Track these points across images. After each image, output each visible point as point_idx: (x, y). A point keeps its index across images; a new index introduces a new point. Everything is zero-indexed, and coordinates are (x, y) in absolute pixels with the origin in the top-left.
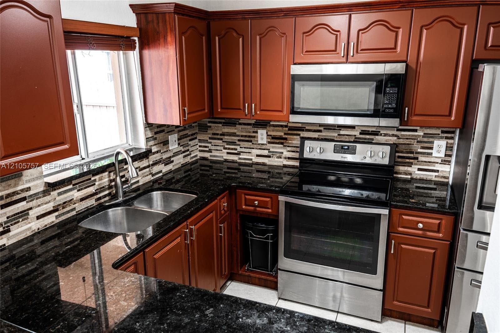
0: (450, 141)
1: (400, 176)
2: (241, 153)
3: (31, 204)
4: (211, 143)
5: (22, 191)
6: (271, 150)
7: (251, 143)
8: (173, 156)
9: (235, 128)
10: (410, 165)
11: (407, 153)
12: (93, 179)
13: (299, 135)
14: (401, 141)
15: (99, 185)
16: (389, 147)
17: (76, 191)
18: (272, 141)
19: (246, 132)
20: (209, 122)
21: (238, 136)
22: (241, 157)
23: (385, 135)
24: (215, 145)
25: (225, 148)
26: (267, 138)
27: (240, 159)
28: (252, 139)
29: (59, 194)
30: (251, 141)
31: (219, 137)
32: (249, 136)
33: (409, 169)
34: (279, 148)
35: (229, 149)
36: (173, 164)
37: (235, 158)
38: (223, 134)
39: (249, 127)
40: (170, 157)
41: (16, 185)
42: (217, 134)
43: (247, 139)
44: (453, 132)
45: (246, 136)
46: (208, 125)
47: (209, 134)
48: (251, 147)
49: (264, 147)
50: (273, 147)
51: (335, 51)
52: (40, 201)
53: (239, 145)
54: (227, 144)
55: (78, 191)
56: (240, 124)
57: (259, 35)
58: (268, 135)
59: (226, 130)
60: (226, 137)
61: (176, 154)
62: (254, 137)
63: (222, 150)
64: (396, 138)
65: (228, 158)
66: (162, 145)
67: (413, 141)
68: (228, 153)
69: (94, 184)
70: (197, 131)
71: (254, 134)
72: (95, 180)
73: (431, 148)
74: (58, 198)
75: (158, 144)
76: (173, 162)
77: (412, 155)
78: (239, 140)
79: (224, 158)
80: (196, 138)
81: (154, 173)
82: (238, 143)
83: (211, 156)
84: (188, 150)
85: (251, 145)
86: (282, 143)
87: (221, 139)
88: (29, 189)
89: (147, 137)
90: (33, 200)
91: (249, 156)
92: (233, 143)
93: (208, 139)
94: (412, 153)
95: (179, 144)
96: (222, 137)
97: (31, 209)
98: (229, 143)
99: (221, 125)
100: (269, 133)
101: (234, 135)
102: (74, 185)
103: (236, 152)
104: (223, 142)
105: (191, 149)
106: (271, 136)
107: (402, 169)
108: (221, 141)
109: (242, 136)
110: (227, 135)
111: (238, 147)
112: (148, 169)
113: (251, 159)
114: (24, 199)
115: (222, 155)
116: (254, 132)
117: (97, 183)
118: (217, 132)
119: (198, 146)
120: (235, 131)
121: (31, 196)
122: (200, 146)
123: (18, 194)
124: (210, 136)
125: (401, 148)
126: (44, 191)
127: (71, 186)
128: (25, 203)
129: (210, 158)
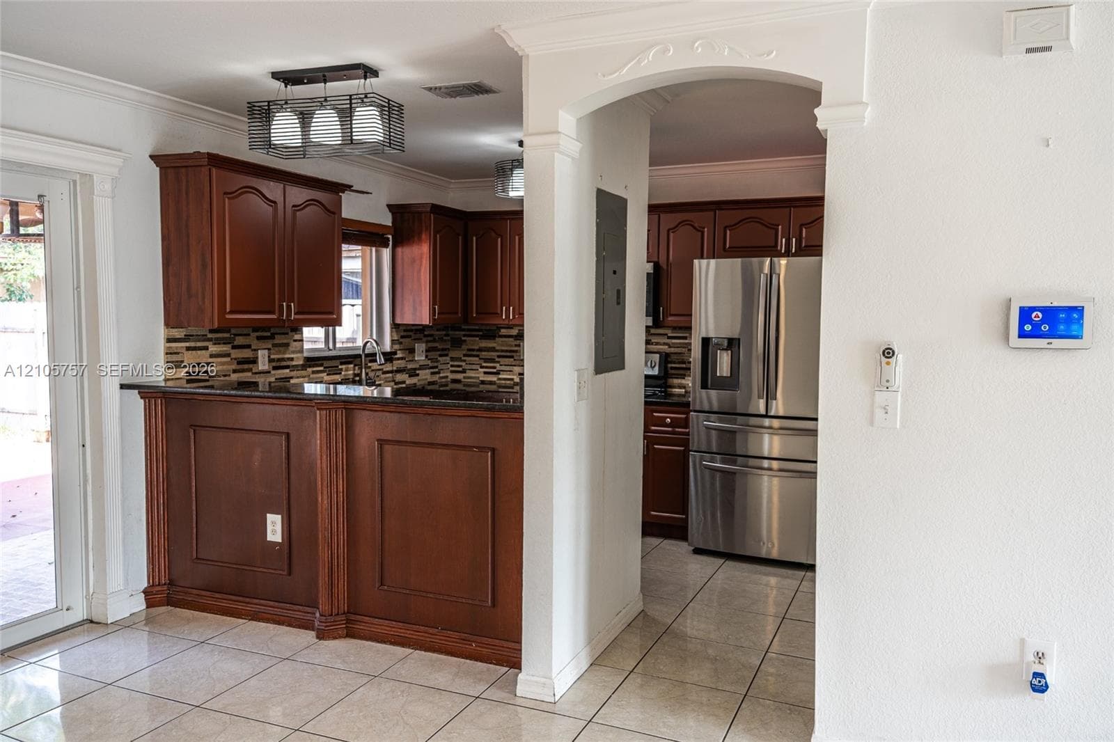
1: (674, 390)
2: (501, 373)
3: (293, 374)
4: (465, 361)
5: (288, 359)
7: (512, 360)
8: (419, 369)
9: (493, 341)
10: (683, 376)
11: (679, 363)
12: (340, 367)
14: (672, 350)
15: (345, 375)
16: (658, 355)
17: (325, 374)
20: (464, 336)
21: (497, 351)
22: (500, 376)
23: (657, 344)
24: (470, 364)
25: (482, 367)
27: (499, 379)
28: (513, 354)
29: (314, 372)
30: (512, 357)
31: (475, 353)
32: (511, 351)
33: (683, 381)
35: (486, 367)
36: (419, 378)
37: (494, 378)
38: (480, 350)
39: (511, 339)
40: (415, 369)
41: (284, 353)
42: (473, 350)
43: (508, 354)
45: (507, 351)
46: (463, 338)
47: (463, 350)
48: (513, 364)
53: (498, 362)
54: (485, 362)
55: (328, 375)
56: (501, 336)
59: (484, 344)
60: (483, 353)
61: (422, 367)
62: (516, 351)
63: (478, 370)
64: (667, 347)
65: (485, 379)
66: (407, 351)
67: (684, 349)
68: (485, 373)
69: (340, 373)
70: (449, 347)
71: (516, 348)
72: (341, 369)
74: (311, 376)
75: (404, 349)
76: (418, 375)
77: (684, 366)
78: (499, 357)
79: (481, 379)
80: (447, 355)
81: (397, 381)
82: (497, 359)
83: (464, 378)
84: (437, 367)
85: (512, 362)
87: (478, 356)
88: (292, 359)
89: (393, 339)
90: (294, 371)
91: (509, 375)
92: (492, 361)
93: (462, 356)
94: (684, 363)
95: (426, 357)
96: (478, 353)
98: (486, 360)
99: (477, 339)
101: (493, 349)
102: (325, 368)
103: (495, 370)
104: (480, 359)
105: (440, 367)
107: (676, 381)
108: (477, 359)
109: (502, 351)
110: (485, 351)
111: (498, 365)
112: (391, 375)
113: (512, 379)
114: (287, 367)
115: (477, 375)
116: (516, 346)
117: (343, 373)
118: (473, 347)
119: (449, 366)
120: (494, 345)
121: (293, 366)
122: (452, 366)
123: (285, 361)
124: (464, 352)
125: (674, 357)
126: (302, 365)
127: (321, 368)
128: (288, 371)
129: (463, 380)
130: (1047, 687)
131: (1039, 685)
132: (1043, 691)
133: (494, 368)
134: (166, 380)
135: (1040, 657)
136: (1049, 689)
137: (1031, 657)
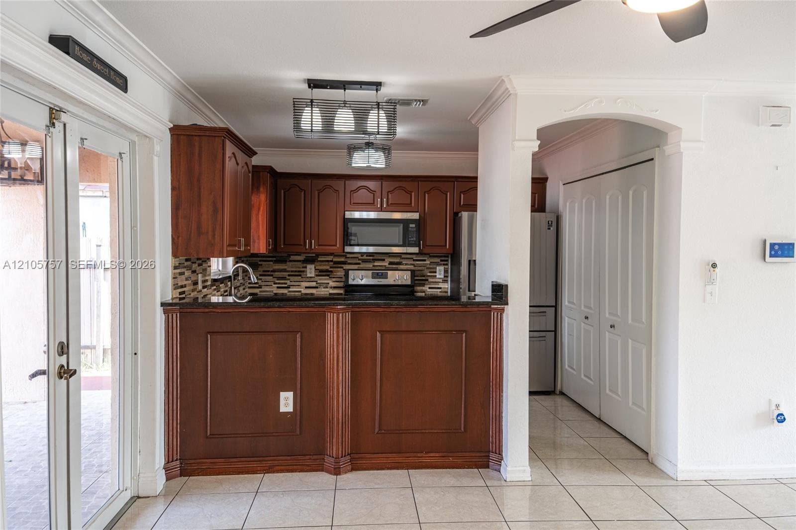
0: (446, 267)
1: (418, 294)
2: (291, 287)
3: (208, 290)
6: (319, 282)
7: (300, 277)
9: (284, 264)
10: (423, 285)
11: (421, 276)
13: (342, 267)
14: (416, 268)
16: (410, 272)
17: (216, 291)
18: (320, 274)
19: (296, 268)
20: (260, 261)
21: (289, 271)
22: (290, 290)
23: (406, 264)
24: (265, 281)
25: (275, 284)
26: (315, 272)
27: (290, 292)
29: (213, 289)
30: (300, 275)
31: (269, 273)
32: (299, 271)
33: (424, 288)
34: (325, 279)
35: (279, 283)
37: (285, 291)
38: (274, 271)
39: (299, 263)
41: (206, 276)
42: (268, 271)
43: (297, 273)
44: (447, 261)
45: (296, 271)
46: (259, 263)
48: (301, 280)
49: (312, 279)
50: (320, 279)
51: (374, 204)
53: (289, 279)
54: (278, 280)
56: (291, 261)
57: (318, 190)
58: (316, 270)
59: (277, 267)
60: (276, 273)
62: (303, 271)
63: (272, 285)
64: (412, 266)
65: (278, 292)
67: (424, 268)
68: (278, 287)
71: (303, 269)
73: (436, 272)
74: (213, 291)
76: (240, 290)
77: (424, 278)
78: (289, 275)
79: (274, 292)
82: (288, 277)
83: (260, 292)
85: (300, 279)
86: (328, 276)
87: (272, 275)
88: (208, 281)
91: (298, 288)
92: (284, 278)
94: (424, 276)
96: (272, 273)
98: (279, 278)
99: (271, 263)
100: (317, 268)
101: (285, 270)
102: (217, 287)
103: (286, 286)
104: (274, 277)
105: (245, 284)
106: (318, 269)
107: (419, 288)
108: (271, 277)
109: (292, 271)
110: (278, 272)
111: (288, 282)
113: (300, 291)
114: (206, 287)
115: (272, 290)
116: (303, 267)
118: (268, 269)
120: (286, 267)
121: (208, 285)
124: (260, 273)
125: (417, 273)
126: (210, 285)
127: (215, 287)
128: (206, 289)
129: (259, 293)
130: (785, 419)
131: (781, 418)
132: (782, 422)
133: (285, 284)
134: (173, 299)
135: (777, 406)
136: (786, 421)
137: (774, 407)
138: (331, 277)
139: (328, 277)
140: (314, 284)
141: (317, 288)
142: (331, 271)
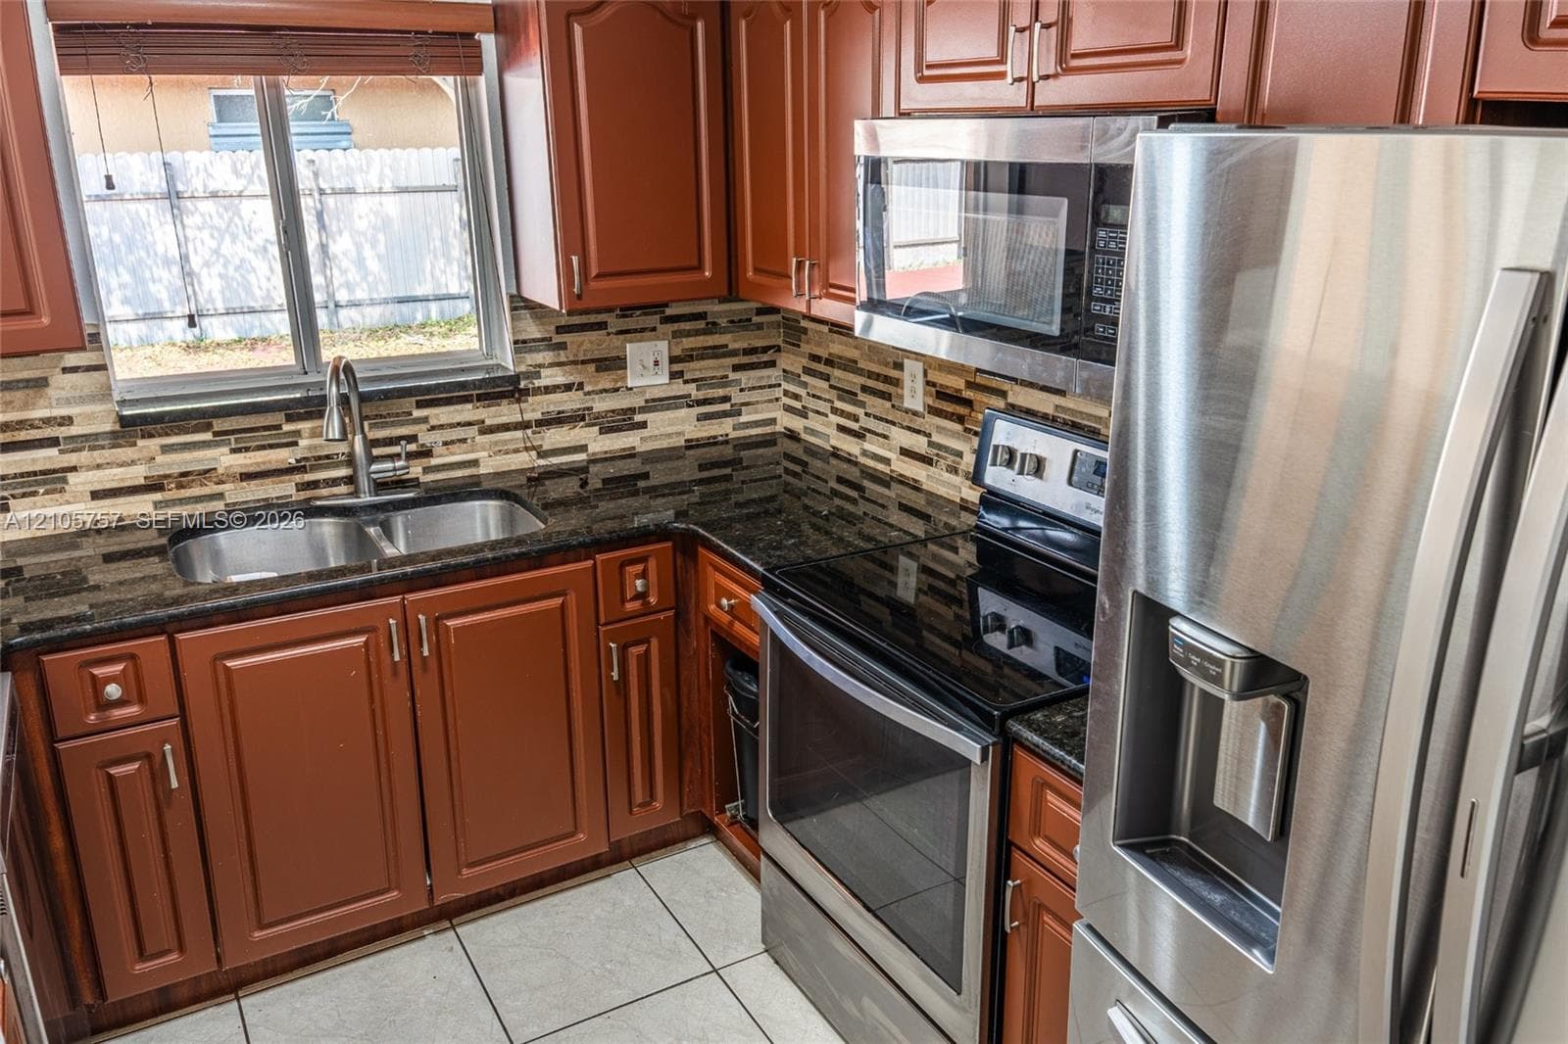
2: (868, 435)
3: (72, 459)
4: (805, 385)
5: (47, 422)
6: (936, 438)
7: (889, 405)
8: (643, 410)
12: (287, 428)
13: (1004, 394)
15: (310, 448)
17: (226, 450)
18: (937, 404)
19: (879, 361)
21: (860, 372)
22: (866, 446)
24: (814, 396)
25: (835, 411)
26: (926, 394)
27: (865, 453)
28: (891, 389)
29: (166, 449)
30: (889, 397)
31: (822, 368)
34: (954, 434)
35: (842, 413)
36: (645, 433)
37: (854, 447)
38: (831, 362)
40: (632, 410)
42: (820, 360)
43: (881, 386)
45: (878, 377)
46: (802, 323)
47: (802, 355)
48: (890, 418)
49: (918, 423)
50: (940, 430)
52: (99, 456)
53: (862, 405)
54: (840, 398)
55: (234, 451)
58: (928, 383)
59: (839, 347)
60: (836, 372)
61: (656, 404)
62: (897, 383)
63: (827, 416)
65: (838, 445)
66: (591, 368)
68: (840, 428)
69: (295, 444)
70: (780, 342)
71: (895, 374)
72: (298, 433)
74: (160, 459)
75: (574, 363)
76: (643, 425)
78: (863, 388)
79: (831, 442)
80: (772, 364)
81: (545, 448)
82: (860, 396)
83: (806, 430)
84: (726, 399)
85: (888, 411)
86: (961, 419)
87: (827, 378)
88: (68, 421)
89: (521, 337)
90: (80, 450)
91: (883, 447)
92: (851, 396)
93: (800, 371)
95: (673, 375)
96: (828, 370)
97: (74, 469)
98: (848, 395)
99: (827, 329)
100: (932, 377)
101: (851, 366)
102: (216, 434)
103: (856, 426)
104: (831, 387)
105: (738, 398)
106: (934, 385)
108: (825, 385)
109: (871, 375)
110: (838, 367)
111: (861, 413)
112: (519, 434)
113: (889, 462)
114: (53, 442)
115: (827, 431)
117: (303, 443)
118: (818, 352)
120: (856, 354)
121: (73, 439)
122: (786, 393)
123: (32, 427)
124: (805, 362)
126: (113, 433)
127: (208, 436)
128: (53, 452)
129: (803, 436)
133: (856, 418)
138: (971, 430)
139: (958, 427)
140: (919, 444)
141: (926, 460)
142: (968, 403)
